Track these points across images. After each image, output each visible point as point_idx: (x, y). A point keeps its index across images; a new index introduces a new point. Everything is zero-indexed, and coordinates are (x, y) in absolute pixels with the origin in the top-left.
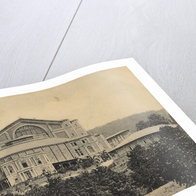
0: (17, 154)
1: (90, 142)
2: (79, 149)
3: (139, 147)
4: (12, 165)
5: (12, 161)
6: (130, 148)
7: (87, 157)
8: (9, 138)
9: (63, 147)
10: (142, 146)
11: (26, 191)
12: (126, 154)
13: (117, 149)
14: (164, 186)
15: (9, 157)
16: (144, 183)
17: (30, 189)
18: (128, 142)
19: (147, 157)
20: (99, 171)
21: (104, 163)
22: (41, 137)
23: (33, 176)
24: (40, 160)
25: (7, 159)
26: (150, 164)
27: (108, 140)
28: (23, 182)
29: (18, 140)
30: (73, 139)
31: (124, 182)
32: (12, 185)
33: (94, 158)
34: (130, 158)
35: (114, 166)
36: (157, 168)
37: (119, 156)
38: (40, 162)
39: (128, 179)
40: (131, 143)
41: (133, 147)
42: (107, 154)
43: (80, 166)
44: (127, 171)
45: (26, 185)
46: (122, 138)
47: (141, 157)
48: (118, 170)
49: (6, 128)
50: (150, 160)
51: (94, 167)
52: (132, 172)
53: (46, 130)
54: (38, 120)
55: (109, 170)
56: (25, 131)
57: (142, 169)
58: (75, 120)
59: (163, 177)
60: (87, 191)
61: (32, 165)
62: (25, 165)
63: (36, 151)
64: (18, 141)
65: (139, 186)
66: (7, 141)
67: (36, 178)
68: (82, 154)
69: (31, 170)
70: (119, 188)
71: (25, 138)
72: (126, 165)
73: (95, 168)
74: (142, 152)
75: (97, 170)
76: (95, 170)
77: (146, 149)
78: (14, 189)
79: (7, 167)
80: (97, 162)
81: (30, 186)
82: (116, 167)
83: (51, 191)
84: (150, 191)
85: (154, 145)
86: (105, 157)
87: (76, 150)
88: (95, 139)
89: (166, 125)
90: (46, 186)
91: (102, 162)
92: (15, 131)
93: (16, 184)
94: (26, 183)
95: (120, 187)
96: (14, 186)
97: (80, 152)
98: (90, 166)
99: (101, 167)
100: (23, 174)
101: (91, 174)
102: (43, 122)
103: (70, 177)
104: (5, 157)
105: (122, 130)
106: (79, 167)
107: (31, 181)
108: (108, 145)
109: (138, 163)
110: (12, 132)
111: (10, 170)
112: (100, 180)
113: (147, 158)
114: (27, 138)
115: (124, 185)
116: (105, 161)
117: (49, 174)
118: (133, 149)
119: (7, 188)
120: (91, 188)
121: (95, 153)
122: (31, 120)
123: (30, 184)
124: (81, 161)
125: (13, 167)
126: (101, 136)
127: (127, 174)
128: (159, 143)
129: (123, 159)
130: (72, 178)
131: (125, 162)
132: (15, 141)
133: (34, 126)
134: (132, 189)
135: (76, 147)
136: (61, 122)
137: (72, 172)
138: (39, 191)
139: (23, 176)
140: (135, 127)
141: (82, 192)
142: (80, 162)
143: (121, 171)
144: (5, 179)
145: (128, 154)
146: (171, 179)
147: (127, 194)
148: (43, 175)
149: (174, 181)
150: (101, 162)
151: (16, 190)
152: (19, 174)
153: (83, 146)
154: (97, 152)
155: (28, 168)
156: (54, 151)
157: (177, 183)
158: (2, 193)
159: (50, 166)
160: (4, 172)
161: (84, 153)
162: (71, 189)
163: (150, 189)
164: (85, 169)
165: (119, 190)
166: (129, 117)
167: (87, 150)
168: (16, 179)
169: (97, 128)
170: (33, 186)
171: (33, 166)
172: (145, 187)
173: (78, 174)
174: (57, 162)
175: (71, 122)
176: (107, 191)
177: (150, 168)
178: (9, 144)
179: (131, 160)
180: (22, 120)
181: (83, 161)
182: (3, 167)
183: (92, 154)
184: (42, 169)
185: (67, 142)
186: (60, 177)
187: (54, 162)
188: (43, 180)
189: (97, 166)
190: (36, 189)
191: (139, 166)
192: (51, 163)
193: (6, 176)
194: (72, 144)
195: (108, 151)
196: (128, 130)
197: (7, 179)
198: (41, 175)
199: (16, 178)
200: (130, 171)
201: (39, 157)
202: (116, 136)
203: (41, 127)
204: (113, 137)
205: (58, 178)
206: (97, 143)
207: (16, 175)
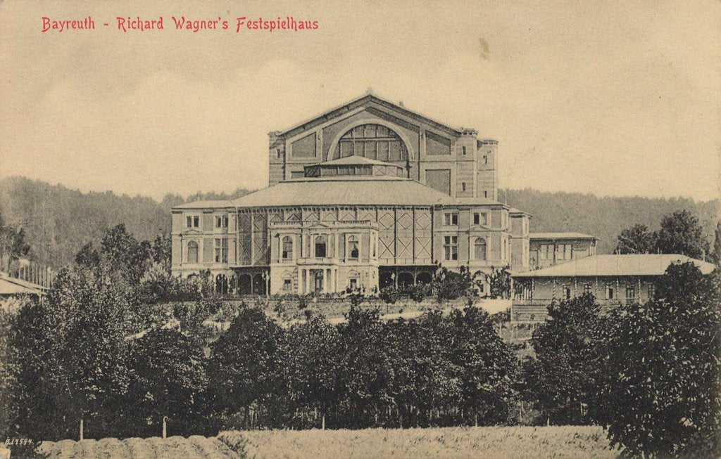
0: (317, 208)
1: (489, 226)
2: (455, 239)
3: (588, 299)
4: (294, 238)
5: (298, 225)
6: (568, 291)
7: (462, 268)
8: (320, 151)
9: (423, 218)
10: (597, 302)
11: (294, 322)
12: (550, 303)
13: (537, 278)
14: (577, 427)
15: (298, 212)
16: (542, 397)
17: (303, 322)
18: (572, 273)
19: (590, 336)
20: (467, 318)
21: (488, 300)
22: (391, 174)
23: (325, 291)
24: (359, 247)
25: (291, 213)
26: (582, 359)
27: (532, 241)
28: (297, 296)
29: (335, 167)
30: (458, 202)
31: (502, 373)
32: (273, 292)
33: (474, 277)
34: (550, 318)
35: (505, 320)
36: (592, 376)
37: (531, 298)
38: (355, 254)
39: (515, 367)
40: (579, 279)
41: (577, 292)
42: (508, 281)
43: (435, 291)
44: (524, 347)
45: (301, 307)
46: (568, 255)
47: (576, 328)
48: (508, 334)
49: (325, 117)
50: (591, 347)
51: (460, 305)
52: (534, 355)
53: (412, 151)
54: (406, 112)
55: (489, 325)
56: (363, 141)
57: (558, 361)
58: (492, 142)
59: (589, 408)
60: (415, 366)
61: (334, 257)
62: (321, 250)
63: (362, 215)
64: (333, 171)
65: (526, 398)
66: (310, 160)
67: (329, 298)
68: (455, 257)
69: (329, 270)
70: (482, 383)
71: (353, 166)
72: (531, 332)
73: (461, 308)
74: (588, 318)
75: (464, 314)
76: (459, 313)
77: (602, 314)
78: (273, 304)
79: (281, 237)
80: (475, 292)
81: (308, 314)
82: (507, 324)
83: (343, 345)
84: (540, 422)
85: (625, 313)
86: (500, 286)
87: (447, 239)
88: (506, 221)
89: (691, 260)
90: (340, 327)
91: (485, 297)
92: (341, 134)
93: (282, 293)
94: (303, 302)
95: (486, 382)
96: (276, 296)
97: (455, 248)
98: (454, 298)
99: (476, 310)
100: (308, 272)
101: (447, 321)
102: (416, 123)
103: (397, 316)
104: (289, 208)
105: (582, 232)
106: (429, 294)
107: (315, 300)
108: (526, 254)
109: (560, 342)
110: (333, 134)
111: (285, 247)
112: (455, 346)
113: (587, 341)
114: (359, 166)
115: (497, 380)
116: (493, 297)
117: (359, 296)
118: (572, 298)
119: (260, 294)
120: (428, 359)
121: (482, 263)
122: (393, 106)
123: (309, 308)
124: (444, 276)
125: (294, 244)
126: (525, 221)
127: (520, 355)
128: (641, 310)
129: (535, 311)
130: (401, 320)
131: (533, 323)
132: (329, 167)
133: (389, 130)
134: (508, 397)
135: (452, 230)
136: (457, 134)
137: (410, 303)
138: (320, 334)
139: (305, 280)
140: (616, 237)
141: (404, 365)
142: (439, 280)
143: (512, 340)
144: (265, 268)
145: (553, 304)
146: (602, 421)
147: (490, 403)
148: (346, 295)
149: (605, 428)
150: (483, 294)
151: (276, 310)
152: (300, 268)
153: (468, 232)
154: (490, 264)
155: (325, 261)
156: (399, 228)
157: (609, 437)
158: (245, 300)
159: (371, 274)
160: (270, 249)
161: (460, 255)
162: (386, 351)
163: (545, 417)
164: (440, 302)
165: (479, 387)
166: (619, 201)
167: (473, 248)
168: (287, 282)
169: (527, 193)
170: (314, 316)
171: (336, 261)
172: (536, 407)
173: (419, 314)
174: (391, 263)
175: (479, 144)
176: (455, 381)
177: (577, 367)
178: (312, 172)
179: (550, 326)
180: (371, 102)
181: (446, 278)
182: (274, 234)
183: (475, 264)
184: (352, 276)
185: (439, 207)
186: (377, 311)
187: (384, 263)
188: (340, 309)
189: (470, 303)
190: (315, 327)
191: (556, 349)
192: (377, 264)
193: (269, 262)
194: (447, 215)
195: (514, 273)
196: (594, 240)
197: (269, 269)
198: (343, 293)
199: (287, 277)
200: (530, 350)
201: (359, 238)
202: (559, 240)
203: (405, 138)
204: (549, 241)
205: (374, 313)
206: (505, 236)
207: (292, 270)
